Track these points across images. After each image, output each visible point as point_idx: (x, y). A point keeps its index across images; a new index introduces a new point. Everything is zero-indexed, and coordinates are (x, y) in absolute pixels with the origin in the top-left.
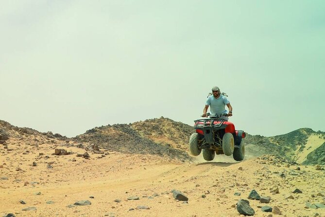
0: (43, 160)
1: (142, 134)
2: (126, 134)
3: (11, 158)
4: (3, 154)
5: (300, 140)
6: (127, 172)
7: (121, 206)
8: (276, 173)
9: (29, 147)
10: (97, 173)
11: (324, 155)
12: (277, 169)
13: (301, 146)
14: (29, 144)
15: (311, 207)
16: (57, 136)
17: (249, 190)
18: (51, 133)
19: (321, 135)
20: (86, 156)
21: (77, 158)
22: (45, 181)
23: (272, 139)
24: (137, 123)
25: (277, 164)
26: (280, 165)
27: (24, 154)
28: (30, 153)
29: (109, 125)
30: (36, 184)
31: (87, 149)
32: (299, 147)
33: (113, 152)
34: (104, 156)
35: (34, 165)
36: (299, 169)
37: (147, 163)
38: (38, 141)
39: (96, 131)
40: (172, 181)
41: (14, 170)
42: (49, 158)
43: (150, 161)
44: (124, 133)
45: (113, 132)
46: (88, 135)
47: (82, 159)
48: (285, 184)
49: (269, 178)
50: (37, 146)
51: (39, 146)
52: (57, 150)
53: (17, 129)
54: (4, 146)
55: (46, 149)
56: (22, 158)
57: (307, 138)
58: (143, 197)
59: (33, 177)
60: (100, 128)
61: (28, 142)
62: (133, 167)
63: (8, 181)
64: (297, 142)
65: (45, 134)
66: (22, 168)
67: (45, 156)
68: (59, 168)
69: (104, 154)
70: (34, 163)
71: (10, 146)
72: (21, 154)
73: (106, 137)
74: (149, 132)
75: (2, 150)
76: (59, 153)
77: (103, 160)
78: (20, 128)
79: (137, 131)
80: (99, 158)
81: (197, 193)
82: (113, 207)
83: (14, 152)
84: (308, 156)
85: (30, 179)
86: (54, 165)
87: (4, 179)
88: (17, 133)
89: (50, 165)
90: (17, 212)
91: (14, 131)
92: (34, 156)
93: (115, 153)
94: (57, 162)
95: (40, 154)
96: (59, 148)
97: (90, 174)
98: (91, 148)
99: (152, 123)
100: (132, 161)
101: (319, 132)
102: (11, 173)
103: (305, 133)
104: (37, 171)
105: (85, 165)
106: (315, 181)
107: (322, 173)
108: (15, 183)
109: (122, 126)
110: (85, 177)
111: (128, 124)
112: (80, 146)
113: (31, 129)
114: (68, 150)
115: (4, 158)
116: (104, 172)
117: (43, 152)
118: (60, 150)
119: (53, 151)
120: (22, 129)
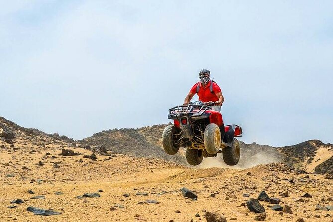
0: (49, 160)
1: (149, 139)
2: (133, 139)
3: (18, 157)
4: (10, 153)
5: (309, 152)
6: (134, 174)
7: (130, 199)
8: (285, 179)
9: (36, 147)
10: (104, 174)
11: (332, 167)
12: (286, 176)
13: (309, 158)
14: (36, 144)
15: (321, 209)
16: (64, 138)
17: (258, 193)
18: (57, 135)
19: (330, 147)
20: (93, 158)
21: (84, 159)
22: (51, 179)
23: (280, 149)
24: (144, 129)
25: (285, 172)
26: (289, 173)
27: (30, 153)
28: (37, 153)
29: (116, 129)
30: (42, 182)
31: (94, 151)
32: (307, 158)
33: (120, 155)
34: (111, 158)
35: (41, 164)
36: (308, 177)
37: (155, 166)
38: (45, 141)
39: (103, 134)
40: (180, 182)
41: (20, 168)
42: (55, 158)
43: (157, 164)
44: (131, 138)
45: (121, 136)
46: (94, 139)
47: (88, 160)
48: (294, 190)
49: (278, 183)
50: (44, 146)
51: (46, 146)
52: (63, 151)
53: (23, 130)
54: (10, 145)
55: (52, 149)
56: (28, 157)
57: (316, 150)
58: (152, 193)
59: (39, 175)
60: (107, 132)
61: (35, 142)
62: (141, 169)
63: (15, 178)
64: (305, 154)
65: (51, 136)
66: (28, 167)
67: (51, 156)
68: (66, 168)
69: (111, 156)
70: (40, 162)
71: (16, 145)
72: (28, 153)
73: (113, 141)
74: (157, 138)
75: (8, 148)
76: (65, 153)
77: (110, 162)
78: (26, 129)
79: (144, 136)
80: (106, 160)
81: (206, 193)
82: (122, 200)
83: (21, 151)
84: (316, 168)
85: (37, 177)
86: (60, 165)
87: (10, 176)
88: (23, 134)
89: (56, 165)
90: (26, 199)
91: (20, 131)
92: (40, 156)
93: (122, 156)
94: (63, 162)
95: (47, 154)
96: (65, 148)
97: (97, 174)
98: (98, 150)
99: (160, 129)
100: (139, 164)
101: (329, 145)
102: (17, 171)
103: (314, 144)
104: (44, 170)
105: (91, 166)
106: (324, 188)
107: (331, 181)
108: (21, 180)
109: (129, 130)
110: (92, 178)
111: (136, 129)
112: (87, 148)
113: (38, 130)
114: (75, 151)
115: (10, 156)
116: (111, 173)
117: (50, 152)
118: (67, 150)
119: (60, 152)
120: (28, 129)
